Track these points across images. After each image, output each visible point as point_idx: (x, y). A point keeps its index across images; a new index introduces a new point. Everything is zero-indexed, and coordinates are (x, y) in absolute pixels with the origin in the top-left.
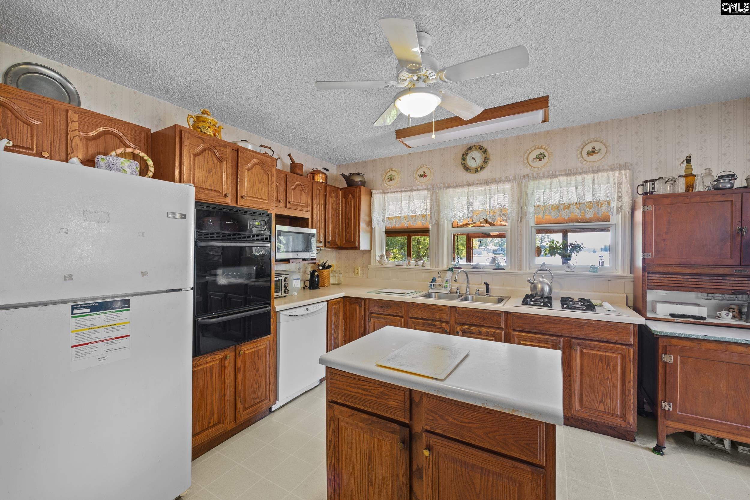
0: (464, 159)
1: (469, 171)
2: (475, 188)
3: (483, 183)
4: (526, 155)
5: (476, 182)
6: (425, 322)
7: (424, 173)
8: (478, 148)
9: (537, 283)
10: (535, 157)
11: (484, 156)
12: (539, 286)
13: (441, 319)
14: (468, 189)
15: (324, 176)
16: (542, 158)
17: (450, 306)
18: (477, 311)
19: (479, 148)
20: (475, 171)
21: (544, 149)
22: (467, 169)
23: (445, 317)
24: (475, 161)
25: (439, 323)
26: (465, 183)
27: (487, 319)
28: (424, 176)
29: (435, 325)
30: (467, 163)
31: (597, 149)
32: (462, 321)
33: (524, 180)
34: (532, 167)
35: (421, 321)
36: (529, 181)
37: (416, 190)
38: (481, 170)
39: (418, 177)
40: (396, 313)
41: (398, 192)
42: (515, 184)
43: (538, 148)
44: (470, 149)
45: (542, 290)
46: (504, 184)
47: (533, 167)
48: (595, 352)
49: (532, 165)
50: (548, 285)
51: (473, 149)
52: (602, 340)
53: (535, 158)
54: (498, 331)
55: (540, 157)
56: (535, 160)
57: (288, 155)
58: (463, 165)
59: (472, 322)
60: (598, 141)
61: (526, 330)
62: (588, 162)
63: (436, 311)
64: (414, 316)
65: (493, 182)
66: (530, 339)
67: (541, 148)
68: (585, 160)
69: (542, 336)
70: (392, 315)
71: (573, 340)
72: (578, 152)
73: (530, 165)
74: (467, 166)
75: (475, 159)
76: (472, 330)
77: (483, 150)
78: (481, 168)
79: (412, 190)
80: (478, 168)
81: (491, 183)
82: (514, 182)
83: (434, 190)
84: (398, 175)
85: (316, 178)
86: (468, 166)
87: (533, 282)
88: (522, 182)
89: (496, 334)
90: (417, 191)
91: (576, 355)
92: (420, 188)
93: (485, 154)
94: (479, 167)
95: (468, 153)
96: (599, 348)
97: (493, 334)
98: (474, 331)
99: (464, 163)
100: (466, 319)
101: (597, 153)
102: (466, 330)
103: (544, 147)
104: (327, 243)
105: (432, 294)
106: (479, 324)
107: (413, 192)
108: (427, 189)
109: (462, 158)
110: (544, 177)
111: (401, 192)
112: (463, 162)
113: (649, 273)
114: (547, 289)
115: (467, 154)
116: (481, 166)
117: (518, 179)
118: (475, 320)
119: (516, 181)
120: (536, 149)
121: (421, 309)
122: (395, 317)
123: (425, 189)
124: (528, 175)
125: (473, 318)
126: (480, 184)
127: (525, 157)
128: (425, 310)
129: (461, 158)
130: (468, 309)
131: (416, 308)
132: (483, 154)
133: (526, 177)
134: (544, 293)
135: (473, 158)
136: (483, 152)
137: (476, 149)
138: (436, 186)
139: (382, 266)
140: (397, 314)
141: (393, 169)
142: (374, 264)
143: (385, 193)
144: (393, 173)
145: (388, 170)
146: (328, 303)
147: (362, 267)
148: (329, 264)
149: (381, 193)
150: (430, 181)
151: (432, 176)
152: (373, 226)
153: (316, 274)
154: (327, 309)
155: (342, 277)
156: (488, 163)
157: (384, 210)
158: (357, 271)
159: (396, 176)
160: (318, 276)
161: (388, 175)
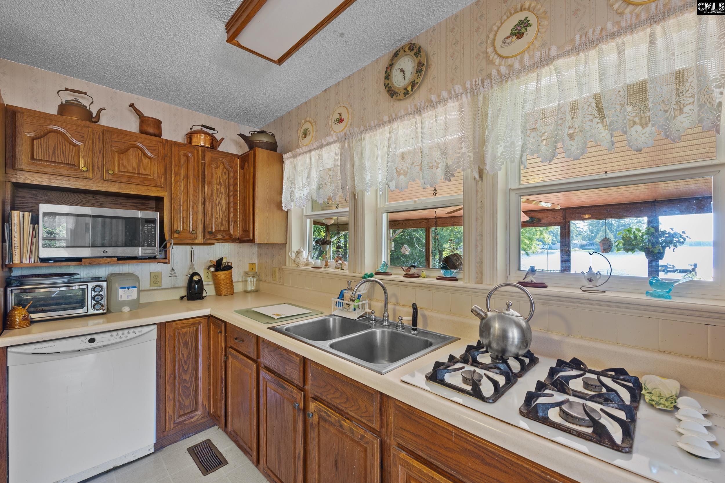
0: (388, 77)
1: (395, 96)
4: (492, 35)
7: (340, 115)
9: (494, 318)
10: (509, 34)
11: (417, 60)
12: (496, 326)
13: (292, 379)
14: (390, 128)
15: (208, 138)
16: (523, 30)
17: (303, 357)
19: (409, 49)
20: (404, 94)
21: (528, 9)
22: (392, 93)
24: (404, 75)
26: (385, 119)
28: (340, 120)
30: (392, 83)
32: (317, 392)
33: (482, 88)
34: (503, 57)
35: (272, 375)
36: (492, 87)
38: (412, 90)
39: (332, 125)
40: (249, 352)
42: (465, 100)
43: (516, 12)
44: (396, 55)
45: (504, 336)
46: (444, 106)
47: (505, 57)
49: (502, 54)
50: (518, 325)
51: (400, 54)
53: (508, 37)
54: (369, 436)
55: (520, 30)
56: (508, 40)
57: (130, 106)
58: (387, 89)
59: (331, 400)
62: (636, 5)
65: (428, 107)
67: (521, 10)
68: (629, 4)
70: (246, 355)
73: (498, 54)
74: (392, 88)
75: (403, 72)
76: (330, 416)
77: (415, 51)
78: (412, 86)
80: (408, 86)
81: (425, 108)
82: (464, 96)
85: (194, 140)
86: (394, 87)
87: (483, 314)
88: (478, 92)
89: (365, 440)
93: (417, 57)
94: (410, 83)
95: (393, 64)
97: (361, 439)
98: (333, 420)
99: (388, 84)
100: (322, 390)
103: (527, 5)
104: (206, 234)
106: (340, 407)
107: (324, 150)
109: (386, 75)
114: (514, 334)
115: (391, 65)
116: (412, 82)
117: (472, 88)
118: (334, 396)
119: (466, 95)
120: (511, 16)
121: (272, 353)
125: (332, 392)
126: (408, 114)
127: (489, 40)
128: (275, 356)
129: (384, 75)
132: (415, 57)
134: (506, 345)
135: (401, 70)
136: (414, 54)
137: (405, 51)
138: (348, 133)
139: (297, 268)
141: (308, 119)
142: (290, 264)
143: (294, 156)
144: (307, 125)
145: (303, 121)
146: (162, 327)
147: (279, 269)
148: (228, 263)
149: (291, 157)
150: (346, 126)
151: (350, 118)
152: (283, 208)
153: (196, 278)
154: (156, 337)
155: (259, 280)
156: (423, 72)
157: (293, 183)
158: (275, 274)
159: (311, 129)
160: (200, 282)
161: (302, 130)
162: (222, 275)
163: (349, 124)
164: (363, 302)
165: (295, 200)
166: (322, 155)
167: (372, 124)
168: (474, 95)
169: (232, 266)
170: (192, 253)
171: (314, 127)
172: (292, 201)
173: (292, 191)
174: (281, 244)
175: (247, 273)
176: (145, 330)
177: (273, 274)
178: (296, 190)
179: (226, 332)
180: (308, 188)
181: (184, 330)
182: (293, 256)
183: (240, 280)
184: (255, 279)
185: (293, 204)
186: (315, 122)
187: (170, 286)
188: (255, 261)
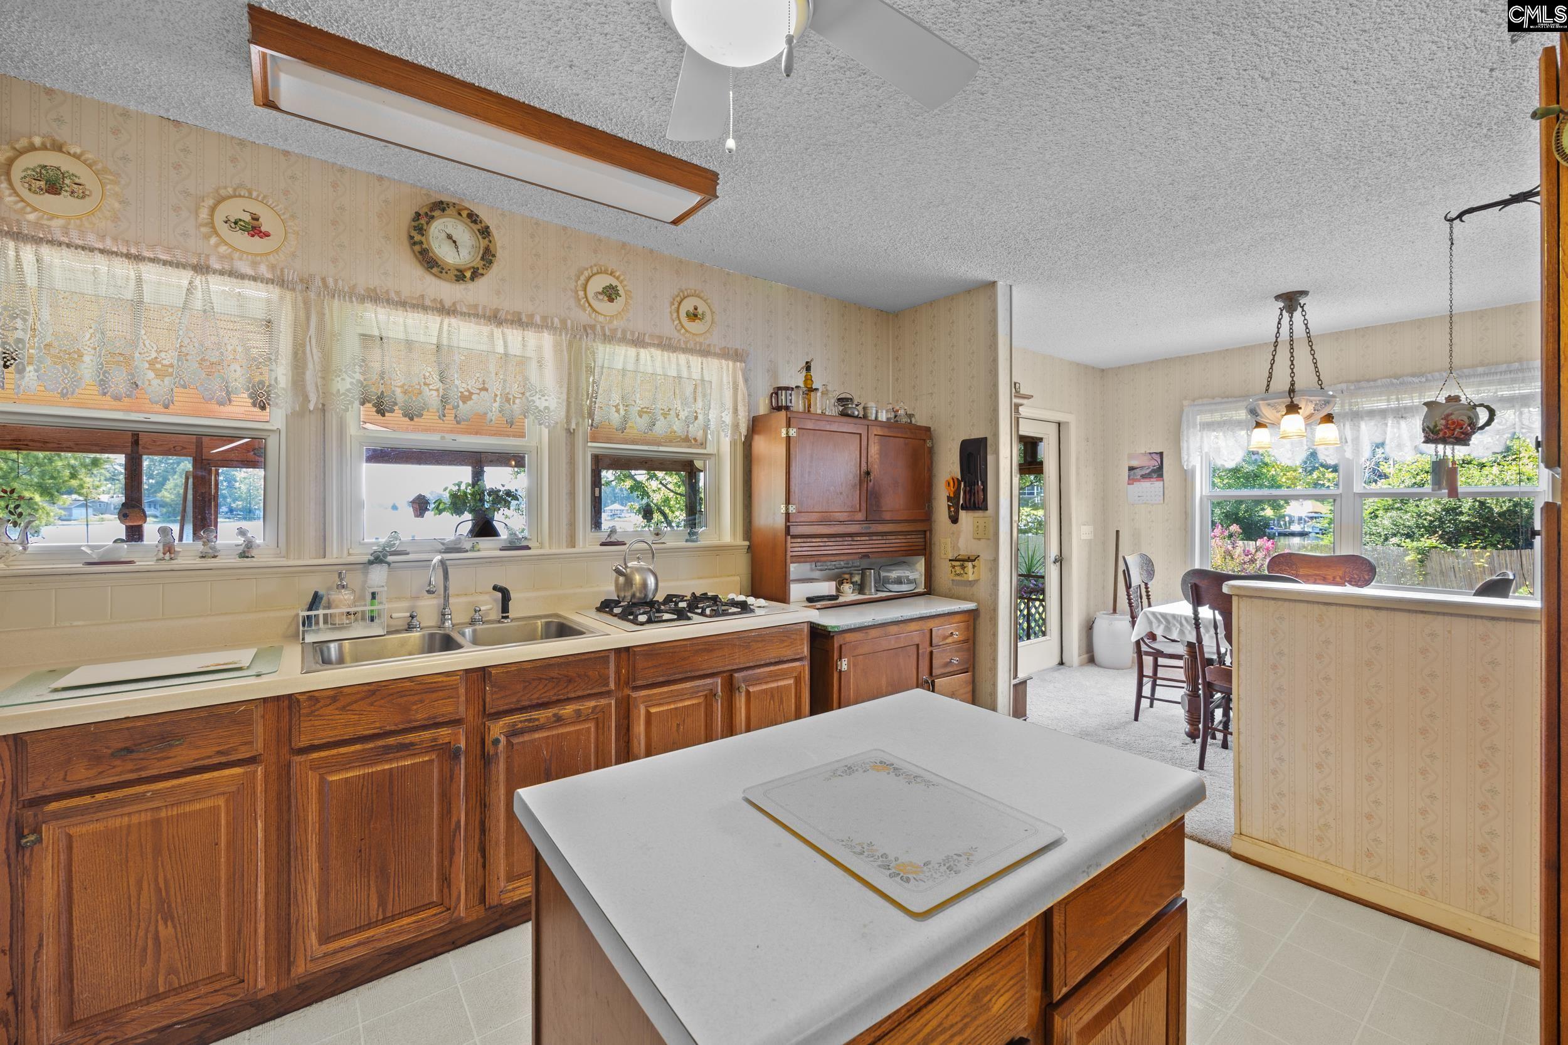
0: (419, 229)
1: (435, 270)
2: (461, 323)
3: (484, 316)
4: (583, 278)
5: (465, 310)
6: (371, 745)
7: (253, 219)
8: (464, 213)
9: (632, 572)
10: (600, 290)
11: (484, 243)
12: (637, 578)
13: (435, 718)
14: (441, 323)
16: (614, 297)
17: (467, 671)
18: (550, 665)
19: (468, 215)
20: (456, 276)
21: (617, 278)
22: (429, 262)
23: (450, 709)
24: (457, 248)
25: (427, 735)
26: (428, 303)
27: (577, 679)
28: (254, 229)
29: (412, 744)
30: (429, 244)
31: (700, 311)
32: (507, 704)
34: (594, 310)
35: (352, 748)
36: (596, 340)
37: (222, 273)
38: (472, 279)
39: (223, 229)
40: (220, 753)
41: (116, 254)
42: (564, 339)
43: (606, 272)
44: (440, 206)
45: (645, 585)
46: (538, 332)
47: (597, 312)
48: (764, 687)
49: (594, 307)
51: (448, 211)
52: (773, 661)
53: (599, 293)
54: (603, 702)
55: (610, 293)
56: (601, 297)
58: (417, 248)
59: (538, 698)
60: (701, 298)
61: (661, 679)
62: (687, 331)
63: (416, 698)
64: (316, 742)
65: (512, 322)
66: (669, 697)
67: (611, 274)
68: (683, 327)
69: (688, 685)
70: (194, 768)
71: (736, 675)
72: (673, 307)
73: (590, 305)
74: (431, 254)
75: (455, 242)
76: (538, 719)
77: (479, 227)
78: (473, 273)
79: (201, 269)
80: (465, 270)
81: (506, 321)
83: (312, 295)
84: (103, 185)
86: (434, 253)
87: (624, 571)
88: (580, 338)
89: (598, 709)
90: (226, 278)
91: (740, 701)
92: (245, 268)
94: (469, 268)
95: (433, 217)
96: (771, 677)
97: (592, 713)
98: (542, 721)
99: (420, 243)
100: (519, 695)
101: (699, 319)
102: (520, 726)
103: (617, 274)
105: (329, 649)
106: (555, 698)
108: (281, 282)
109: (415, 224)
110: (624, 340)
111: (138, 258)
112: (417, 238)
113: (793, 537)
115: (429, 217)
116: (473, 267)
117: (572, 328)
118: (546, 689)
119: (566, 335)
120: (601, 273)
121: (354, 706)
122: (216, 774)
123: (268, 281)
124: (593, 327)
125: (541, 687)
126: (476, 315)
127: (580, 283)
128: (372, 704)
129: (407, 221)
130: (525, 666)
131: (331, 707)
132: (479, 237)
133: (588, 329)
135: (449, 237)
136: (479, 230)
137: (460, 214)
138: (318, 282)
140: (223, 759)
150: (276, 251)
151: (292, 242)
161: (25, 163)
163: (286, 251)
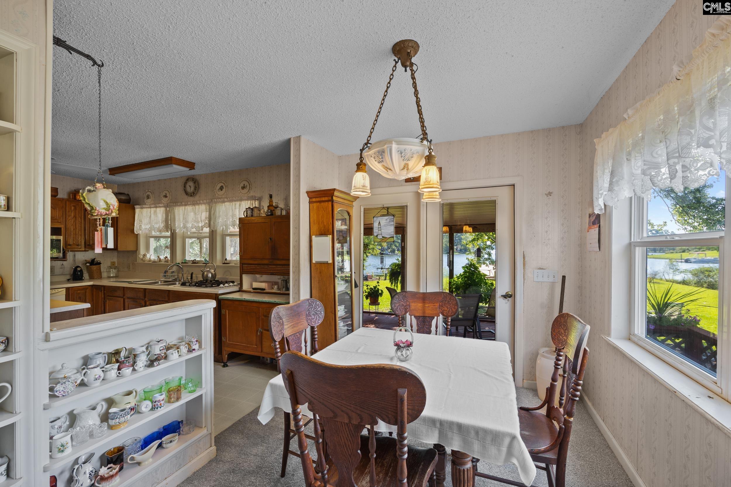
0: (185, 187)
1: (187, 195)
4: (215, 186)
7: (166, 194)
8: (191, 179)
10: (219, 188)
16: (222, 189)
20: (191, 195)
21: (223, 183)
24: (191, 188)
28: (166, 196)
30: (186, 189)
31: (245, 185)
33: (212, 203)
34: (217, 194)
39: (163, 197)
51: (189, 180)
60: (246, 181)
62: (242, 193)
74: (187, 192)
77: (194, 181)
82: (207, 204)
83: (169, 208)
85: (77, 197)
92: (162, 205)
93: (195, 184)
95: (187, 183)
101: (245, 188)
107: (157, 209)
108: (165, 207)
120: (220, 183)
129: (183, 186)
135: (189, 186)
141: (150, 191)
142: (139, 261)
143: (142, 208)
144: (149, 193)
145: (147, 191)
146: (68, 289)
147: (132, 264)
148: (97, 261)
149: (139, 208)
150: (169, 199)
151: (171, 197)
152: (135, 233)
153: (79, 269)
154: (65, 293)
155: (118, 271)
156: (197, 190)
157: (141, 221)
158: (130, 267)
159: (151, 195)
160: (81, 271)
161: (146, 195)
162: (94, 268)
163: (170, 199)
164: (175, 274)
165: (142, 230)
166: (156, 211)
167: (178, 204)
168: (209, 205)
169: (101, 262)
170: (74, 255)
171: (153, 195)
172: (141, 230)
173: (140, 225)
174: (133, 251)
175: (110, 267)
176: (60, 290)
177: (129, 267)
178: (143, 225)
179: (104, 291)
180: (149, 225)
181: (79, 292)
182: (141, 257)
183: (105, 271)
184: (116, 270)
185: (141, 231)
186: (153, 193)
187: (60, 274)
188: (115, 260)
